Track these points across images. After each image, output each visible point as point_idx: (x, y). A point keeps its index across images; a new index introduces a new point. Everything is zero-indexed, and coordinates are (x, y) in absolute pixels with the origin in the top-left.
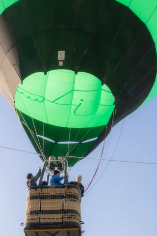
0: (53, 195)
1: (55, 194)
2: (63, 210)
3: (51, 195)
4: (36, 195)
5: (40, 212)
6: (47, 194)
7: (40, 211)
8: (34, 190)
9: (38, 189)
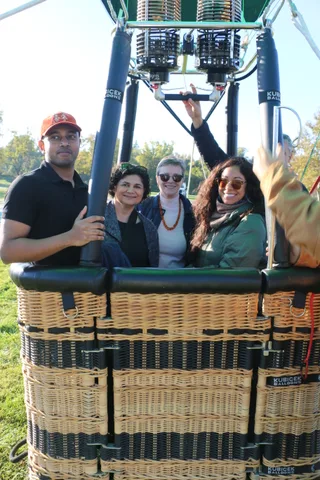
0: (192, 344)
1: (201, 338)
2: (251, 436)
3: (178, 344)
4: (72, 336)
5: (112, 445)
6: (146, 337)
7: (111, 437)
8: (57, 296)
9: (86, 297)
